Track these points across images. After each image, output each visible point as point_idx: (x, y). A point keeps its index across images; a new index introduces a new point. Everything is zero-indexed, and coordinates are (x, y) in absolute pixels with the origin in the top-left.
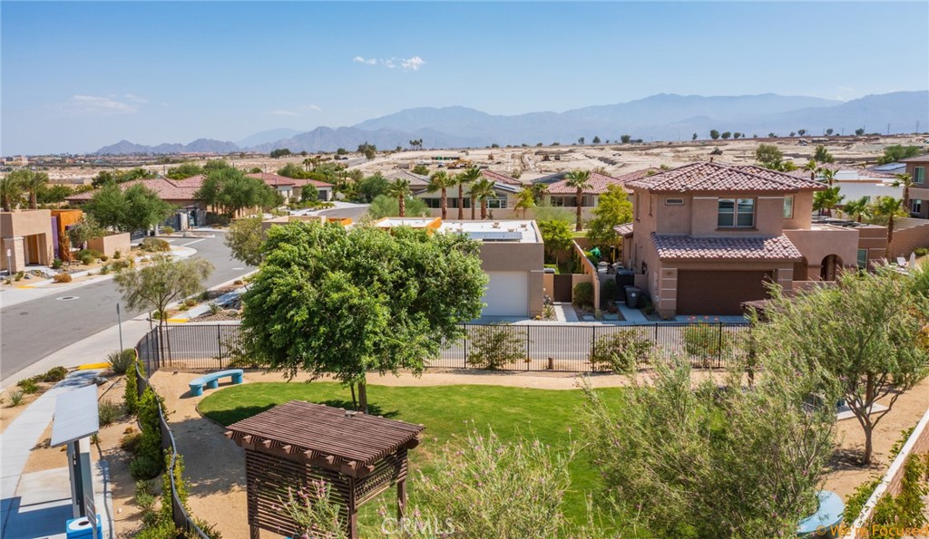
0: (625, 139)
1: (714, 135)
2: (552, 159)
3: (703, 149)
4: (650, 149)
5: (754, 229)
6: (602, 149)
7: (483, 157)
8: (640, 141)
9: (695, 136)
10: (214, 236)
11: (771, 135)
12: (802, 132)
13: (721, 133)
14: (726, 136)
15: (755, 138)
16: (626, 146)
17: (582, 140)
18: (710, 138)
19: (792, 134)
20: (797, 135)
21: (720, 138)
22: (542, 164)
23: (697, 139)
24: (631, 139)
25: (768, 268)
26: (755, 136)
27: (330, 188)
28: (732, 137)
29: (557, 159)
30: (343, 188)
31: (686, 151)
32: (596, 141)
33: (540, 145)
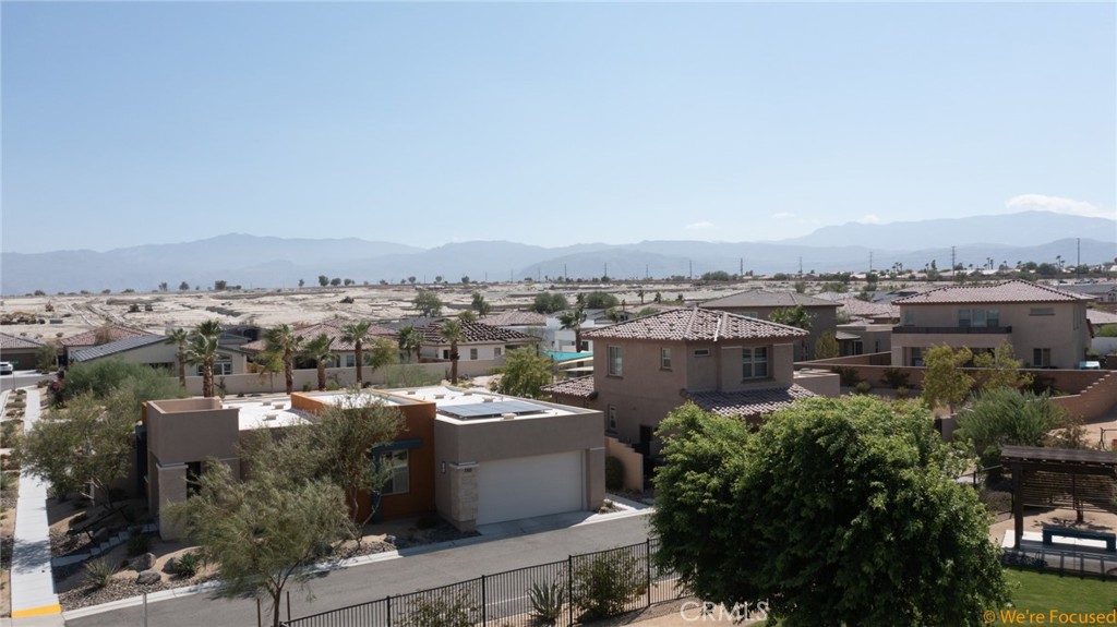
0: (220, 286)
1: (323, 281)
5: (772, 379)
8: (239, 288)
9: (302, 283)
11: (383, 282)
12: (412, 279)
13: (330, 279)
14: (336, 282)
15: (366, 285)
16: (223, 293)
17: (165, 286)
18: (319, 285)
19: (403, 282)
20: (408, 282)
21: (329, 285)
23: (304, 286)
24: (227, 285)
28: (343, 283)
29: (149, 309)
31: (306, 299)
32: (184, 286)
33: (107, 292)
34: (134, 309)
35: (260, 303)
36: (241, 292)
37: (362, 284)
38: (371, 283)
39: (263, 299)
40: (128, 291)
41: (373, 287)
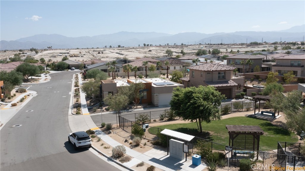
0: (119, 46)
9: (139, 45)
11: (160, 45)
12: (168, 44)
13: (146, 44)
14: (148, 45)
16: (120, 48)
17: (106, 46)
18: (143, 46)
21: (146, 46)
22: (98, 55)
24: (121, 46)
29: (102, 53)
31: (139, 50)
32: (111, 47)
33: (93, 48)
34: (99, 53)
35: (129, 51)
36: (124, 48)
37: (155, 46)
38: (157, 45)
39: (129, 50)
40: (98, 48)
41: (158, 46)
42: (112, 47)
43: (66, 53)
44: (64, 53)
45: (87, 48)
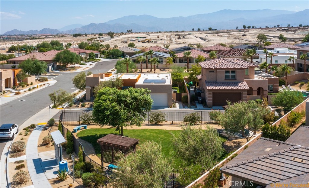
0: (210, 29)
1: (244, 27)
2: (182, 37)
3: (239, 33)
4: (219, 33)
5: (236, 79)
6: (201, 33)
7: (155, 37)
8: (216, 30)
9: (237, 28)
10: (61, 75)
11: (267, 27)
12: (278, 26)
13: (247, 26)
14: (249, 27)
15: (260, 28)
16: (210, 32)
17: (193, 29)
18: (243, 28)
19: (275, 27)
20: (277, 27)
21: (247, 28)
22: (177, 40)
23: (238, 29)
24: (212, 29)
25: (240, 92)
26: (260, 27)
27: (99, 53)
28: (251, 28)
29: (184, 38)
30: (103, 53)
31: (233, 34)
32: (199, 30)
34: (179, 38)
35: (218, 36)
38: (262, 27)
39: (220, 34)
40: (183, 31)
41: (263, 29)
42: (202, 30)
43: (142, 38)
44: (141, 38)
45: (171, 32)
